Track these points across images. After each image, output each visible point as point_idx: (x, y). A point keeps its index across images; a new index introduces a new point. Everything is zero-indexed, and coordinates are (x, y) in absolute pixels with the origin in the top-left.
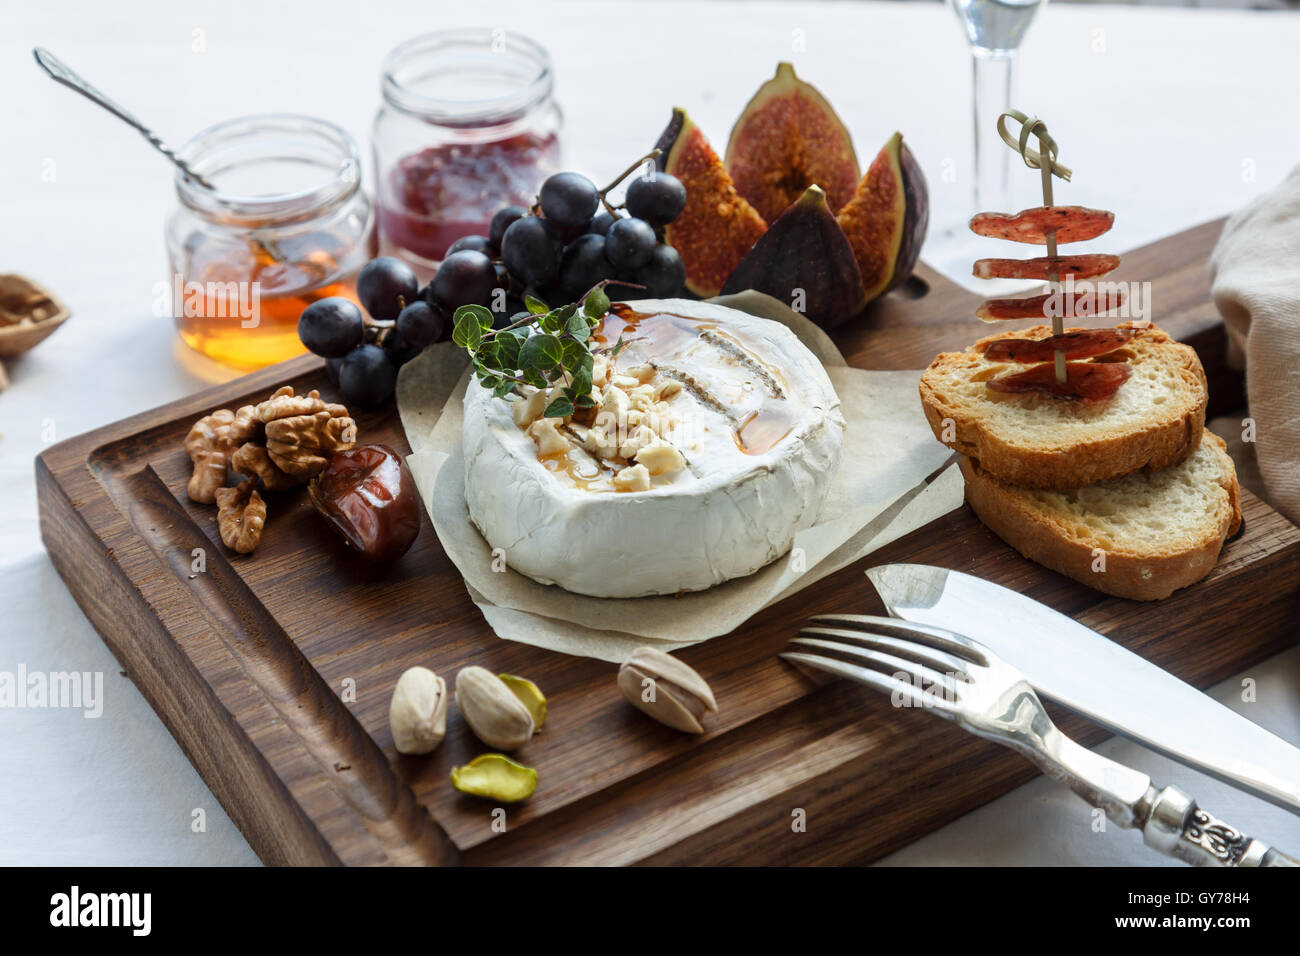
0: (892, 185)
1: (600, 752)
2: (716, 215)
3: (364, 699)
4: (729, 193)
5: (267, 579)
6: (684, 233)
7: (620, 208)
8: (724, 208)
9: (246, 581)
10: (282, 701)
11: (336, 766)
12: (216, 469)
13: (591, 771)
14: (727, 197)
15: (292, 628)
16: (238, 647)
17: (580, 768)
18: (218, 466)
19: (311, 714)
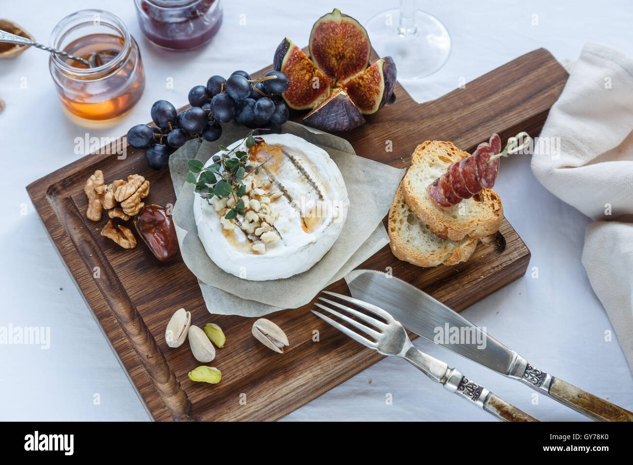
0: (379, 78)
2: (305, 79)
3: (156, 328)
5: (119, 263)
9: (111, 263)
10: (127, 323)
11: (147, 356)
12: (97, 209)
13: (241, 367)
15: (129, 290)
17: (236, 366)
18: (98, 207)
19: (138, 329)
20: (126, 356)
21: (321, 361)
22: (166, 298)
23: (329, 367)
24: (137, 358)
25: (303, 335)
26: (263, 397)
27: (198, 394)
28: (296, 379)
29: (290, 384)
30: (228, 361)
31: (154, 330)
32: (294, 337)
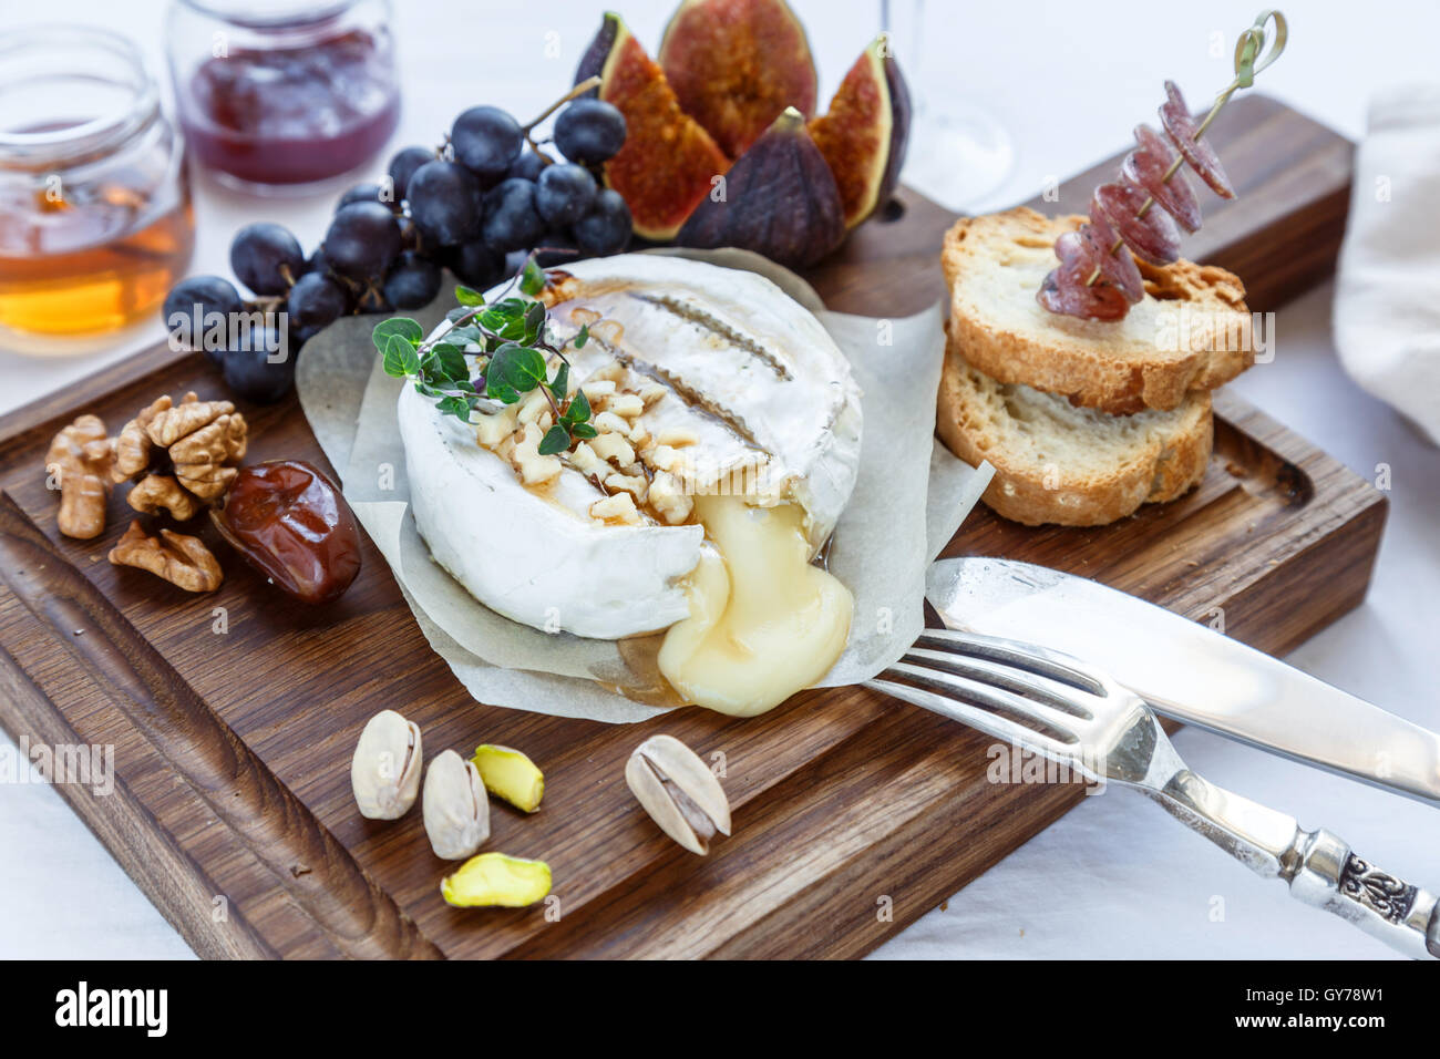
1: (613, 833)
2: (660, 139)
3: (316, 784)
4: (672, 112)
5: (174, 634)
6: (623, 165)
7: (545, 142)
8: (669, 133)
9: (148, 637)
10: (214, 789)
11: (293, 870)
12: (91, 498)
13: (607, 858)
14: (671, 120)
15: (214, 696)
16: (149, 722)
17: (591, 856)
18: (93, 493)
19: (252, 803)
20: (224, 869)
21: (856, 815)
22: (335, 704)
23: (886, 827)
24: (260, 871)
25: (782, 755)
26: (695, 930)
27: (478, 945)
28: (788, 870)
29: (774, 885)
30: (559, 847)
31: (307, 790)
32: (755, 761)
